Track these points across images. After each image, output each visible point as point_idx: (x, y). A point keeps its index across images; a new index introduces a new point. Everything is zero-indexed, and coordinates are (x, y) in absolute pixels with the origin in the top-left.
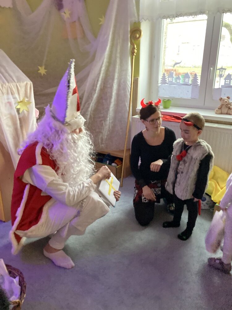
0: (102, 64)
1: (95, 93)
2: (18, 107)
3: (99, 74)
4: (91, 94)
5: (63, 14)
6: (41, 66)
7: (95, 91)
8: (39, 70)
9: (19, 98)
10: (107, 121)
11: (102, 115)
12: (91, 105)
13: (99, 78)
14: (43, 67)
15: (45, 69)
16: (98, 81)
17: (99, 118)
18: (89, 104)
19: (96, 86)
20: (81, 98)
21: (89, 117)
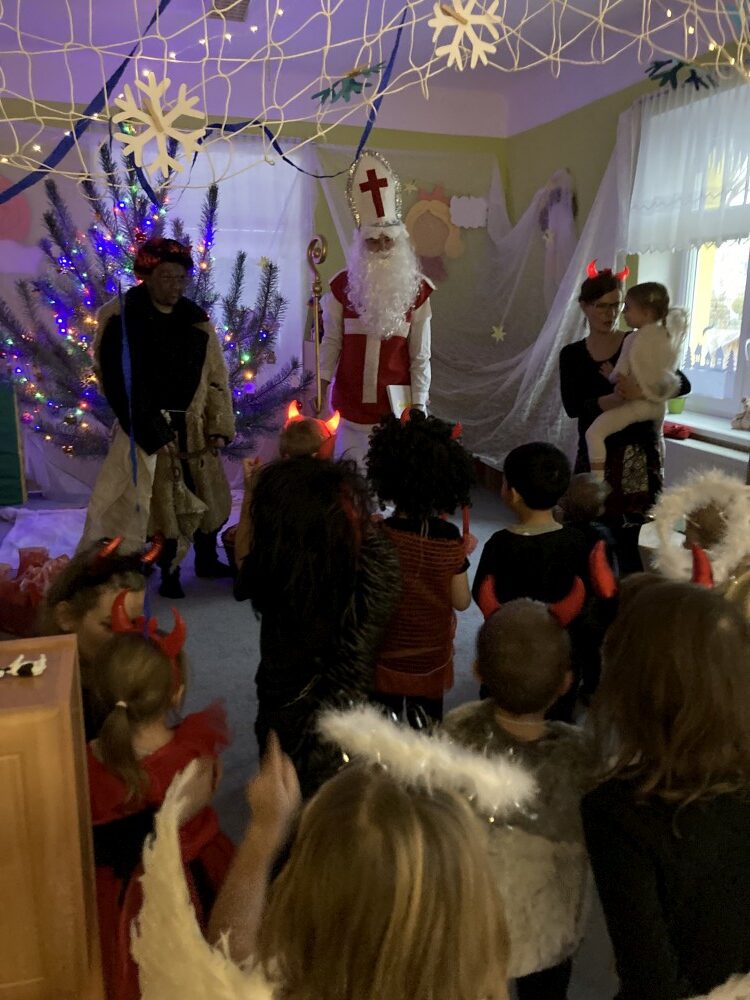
0: (559, 327)
1: (541, 375)
3: (552, 344)
4: (535, 377)
5: (545, 237)
6: (498, 326)
7: (542, 370)
8: (494, 332)
10: (557, 425)
11: (549, 414)
12: (532, 395)
13: (550, 350)
14: (501, 329)
15: (504, 331)
16: (548, 355)
17: (545, 419)
18: (529, 394)
19: (545, 365)
20: (519, 381)
21: (527, 414)
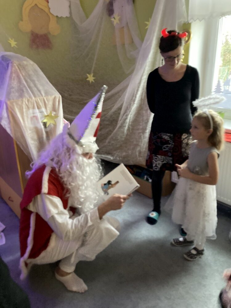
1: (134, 104)
2: (45, 121)
4: (130, 104)
5: (113, 19)
6: (89, 74)
7: (134, 101)
8: (87, 78)
9: (47, 111)
10: (146, 133)
11: (141, 127)
15: (93, 76)
16: (138, 90)
18: (127, 115)
20: (120, 109)
21: (126, 128)
